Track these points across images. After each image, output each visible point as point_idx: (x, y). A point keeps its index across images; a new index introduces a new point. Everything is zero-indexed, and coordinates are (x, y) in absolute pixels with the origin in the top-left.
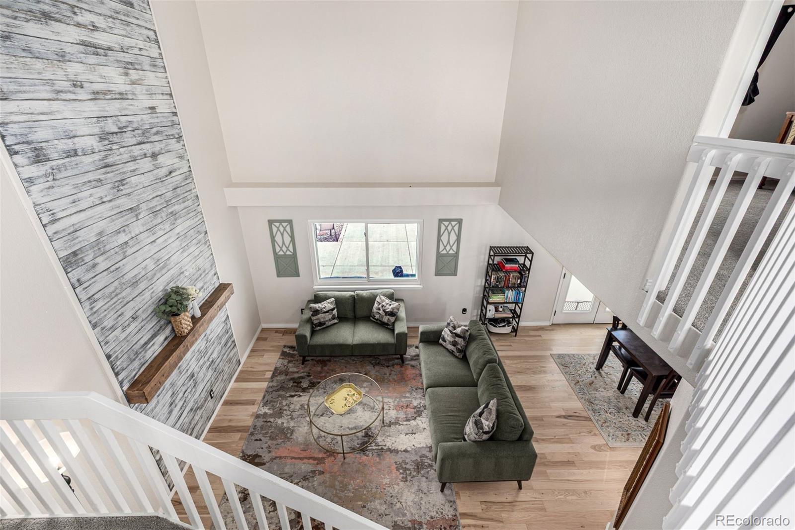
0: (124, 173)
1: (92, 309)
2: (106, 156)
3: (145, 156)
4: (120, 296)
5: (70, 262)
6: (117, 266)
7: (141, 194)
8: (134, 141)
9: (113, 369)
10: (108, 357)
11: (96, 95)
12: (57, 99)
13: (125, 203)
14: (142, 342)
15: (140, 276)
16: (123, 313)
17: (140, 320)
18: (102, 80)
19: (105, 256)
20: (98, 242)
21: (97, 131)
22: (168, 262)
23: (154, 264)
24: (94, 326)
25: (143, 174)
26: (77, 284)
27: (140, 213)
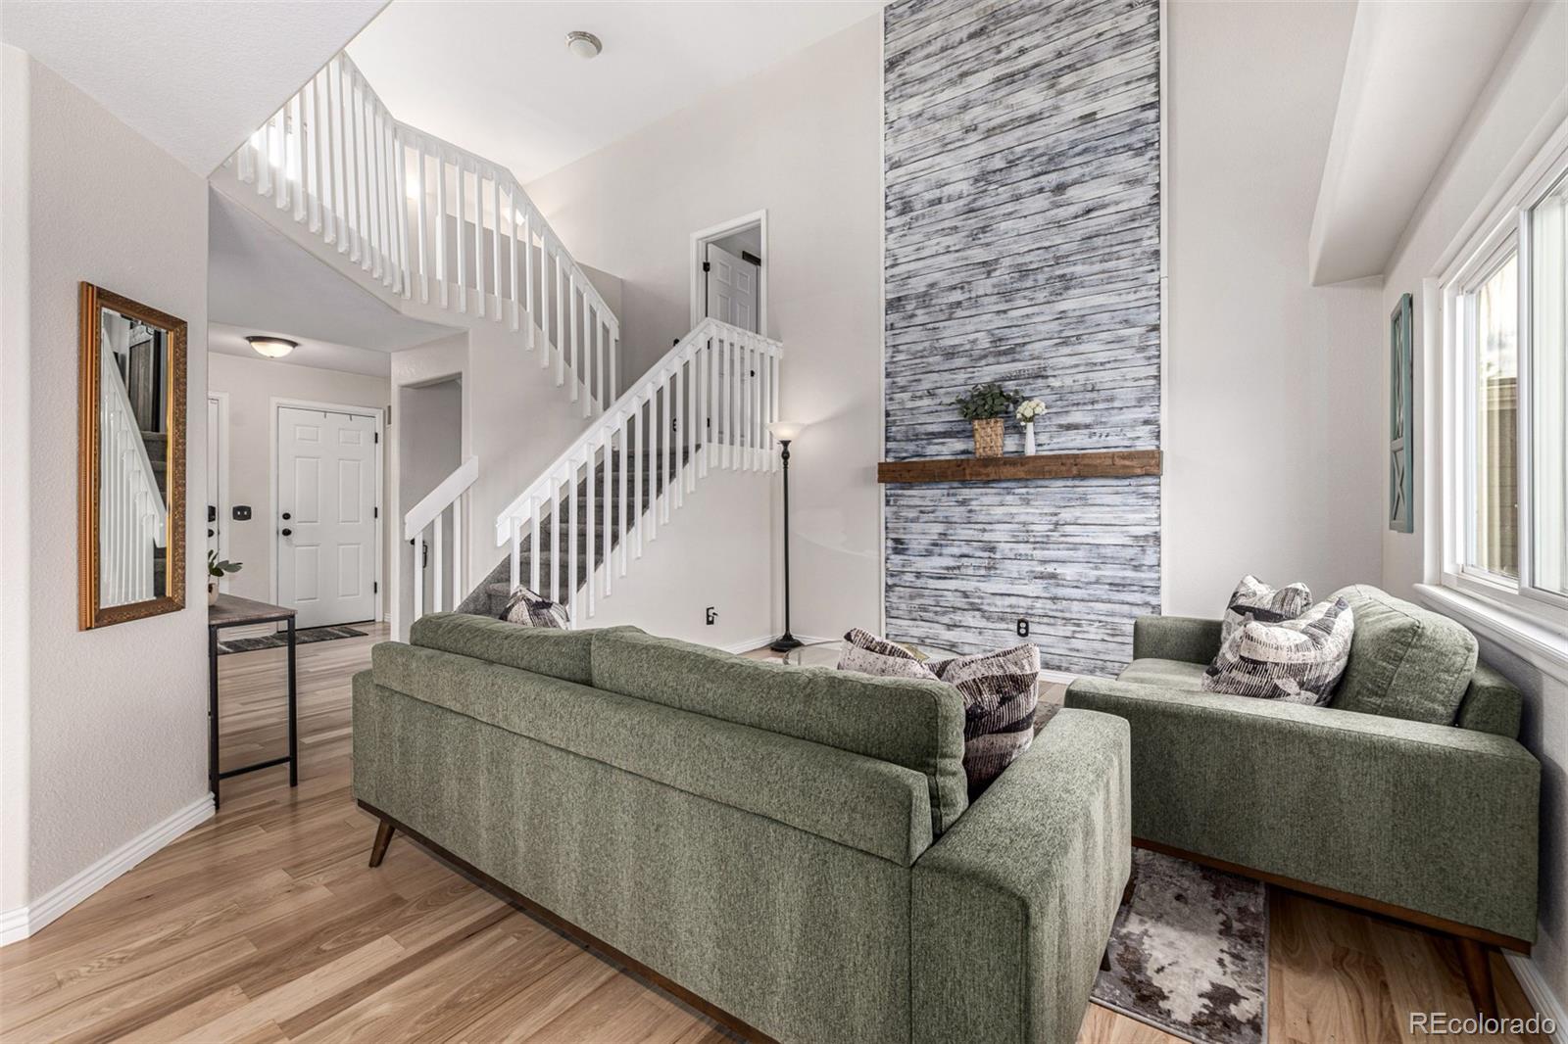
0: (992, 218)
1: (893, 357)
2: (975, 200)
3: (1041, 190)
4: (924, 360)
5: (894, 305)
6: (937, 325)
7: (1008, 245)
8: (1029, 173)
9: (886, 430)
10: (888, 414)
11: (990, 132)
12: (943, 152)
13: (979, 254)
14: (931, 428)
15: (962, 349)
16: (919, 380)
17: (938, 401)
18: (1007, 111)
19: (927, 310)
20: (925, 294)
21: (975, 172)
22: (1018, 349)
23: (991, 342)
24: (888, 375)
25: (1025, 217)
26: (889, 327)
27: (995, 270)
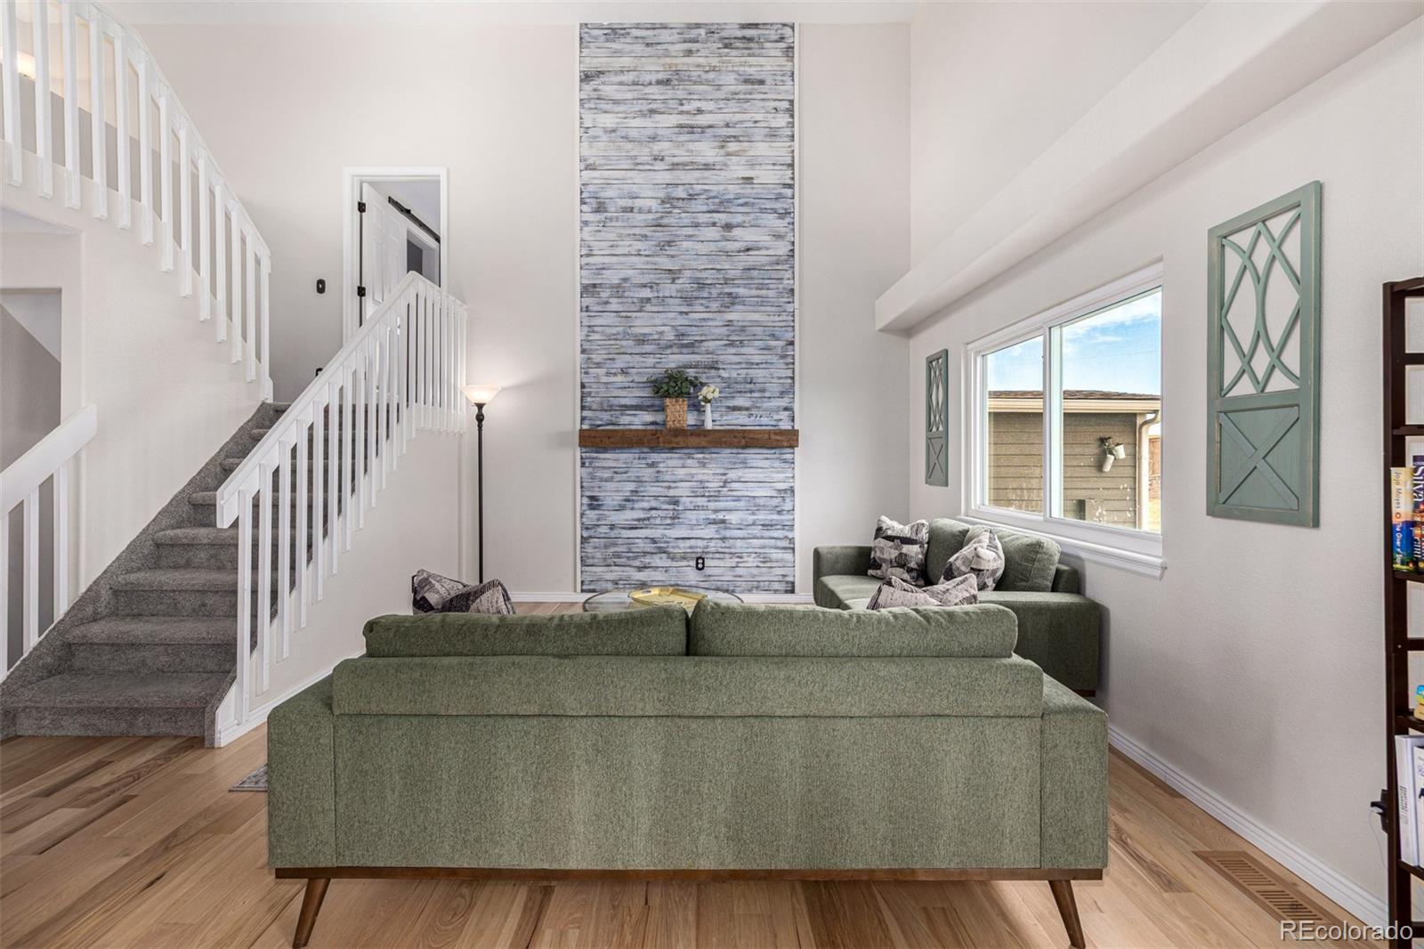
0: (676, 236)
1: (588, 336)
2: (662, 217)
3: (714, 224)
4: (618, 342)
5: (589, 289)
6: (629, 314)
7: (689, 260)
8: (705, 208)
9: (582, 400)
10: (583, 386)
11: (674, 167)
12: (634, 170)
13: (667, 263)
14: (623, 401)
15: (650, 338)
16: (614, 359)
17: (630, 379)
18: (688, 154)
19: (620, 300)
20: (618, 286)
21: (662, 195)
22: (697, 344)
23: (676, 336)
24: (583, 351)
25: (703, 242)
26: (584, 309)
27: (679, 278)
